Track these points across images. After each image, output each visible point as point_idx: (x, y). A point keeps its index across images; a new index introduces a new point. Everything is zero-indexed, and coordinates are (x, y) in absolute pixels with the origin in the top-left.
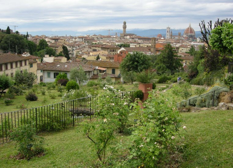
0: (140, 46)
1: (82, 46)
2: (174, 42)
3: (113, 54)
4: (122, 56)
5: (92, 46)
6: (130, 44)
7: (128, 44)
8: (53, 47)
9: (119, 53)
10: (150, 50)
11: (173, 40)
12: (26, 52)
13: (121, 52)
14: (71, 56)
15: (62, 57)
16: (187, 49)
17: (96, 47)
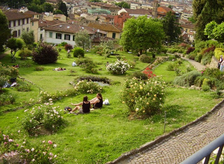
0: (141, 8)
1: (81, 3)
2: (177, 6)
3: (113, 14)
4: (122, 18)
5: (92, 4)
6: (131, 4)
7: (129, 3)
8: (51, 2)
9: (119, 14)
10: (151, 13)
11: (177, 3)
12: (24, 7)
13: (122, 14)
14: (69, 13)
15: (61, 15)
16: (189, 15)
17: (96, 5)
